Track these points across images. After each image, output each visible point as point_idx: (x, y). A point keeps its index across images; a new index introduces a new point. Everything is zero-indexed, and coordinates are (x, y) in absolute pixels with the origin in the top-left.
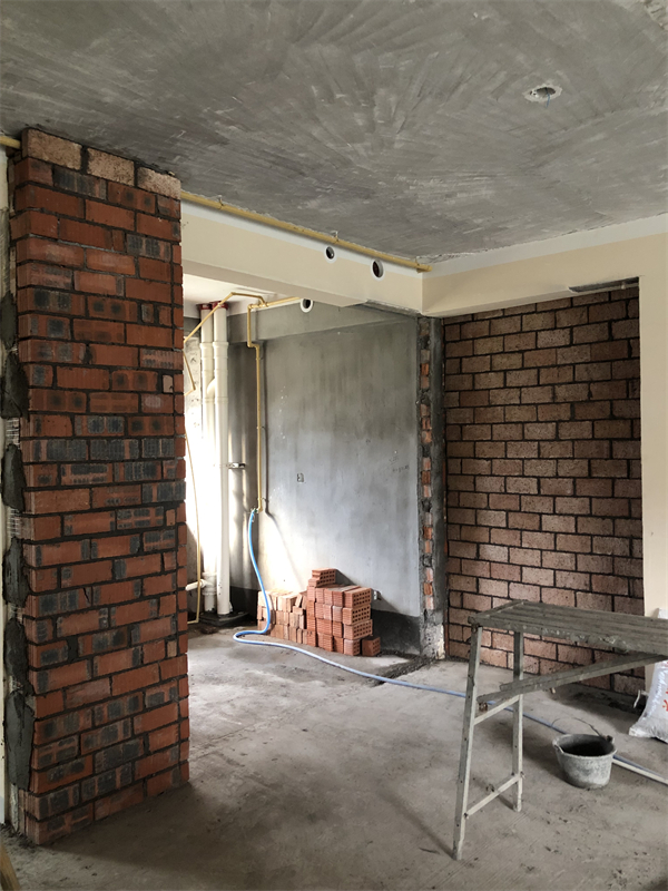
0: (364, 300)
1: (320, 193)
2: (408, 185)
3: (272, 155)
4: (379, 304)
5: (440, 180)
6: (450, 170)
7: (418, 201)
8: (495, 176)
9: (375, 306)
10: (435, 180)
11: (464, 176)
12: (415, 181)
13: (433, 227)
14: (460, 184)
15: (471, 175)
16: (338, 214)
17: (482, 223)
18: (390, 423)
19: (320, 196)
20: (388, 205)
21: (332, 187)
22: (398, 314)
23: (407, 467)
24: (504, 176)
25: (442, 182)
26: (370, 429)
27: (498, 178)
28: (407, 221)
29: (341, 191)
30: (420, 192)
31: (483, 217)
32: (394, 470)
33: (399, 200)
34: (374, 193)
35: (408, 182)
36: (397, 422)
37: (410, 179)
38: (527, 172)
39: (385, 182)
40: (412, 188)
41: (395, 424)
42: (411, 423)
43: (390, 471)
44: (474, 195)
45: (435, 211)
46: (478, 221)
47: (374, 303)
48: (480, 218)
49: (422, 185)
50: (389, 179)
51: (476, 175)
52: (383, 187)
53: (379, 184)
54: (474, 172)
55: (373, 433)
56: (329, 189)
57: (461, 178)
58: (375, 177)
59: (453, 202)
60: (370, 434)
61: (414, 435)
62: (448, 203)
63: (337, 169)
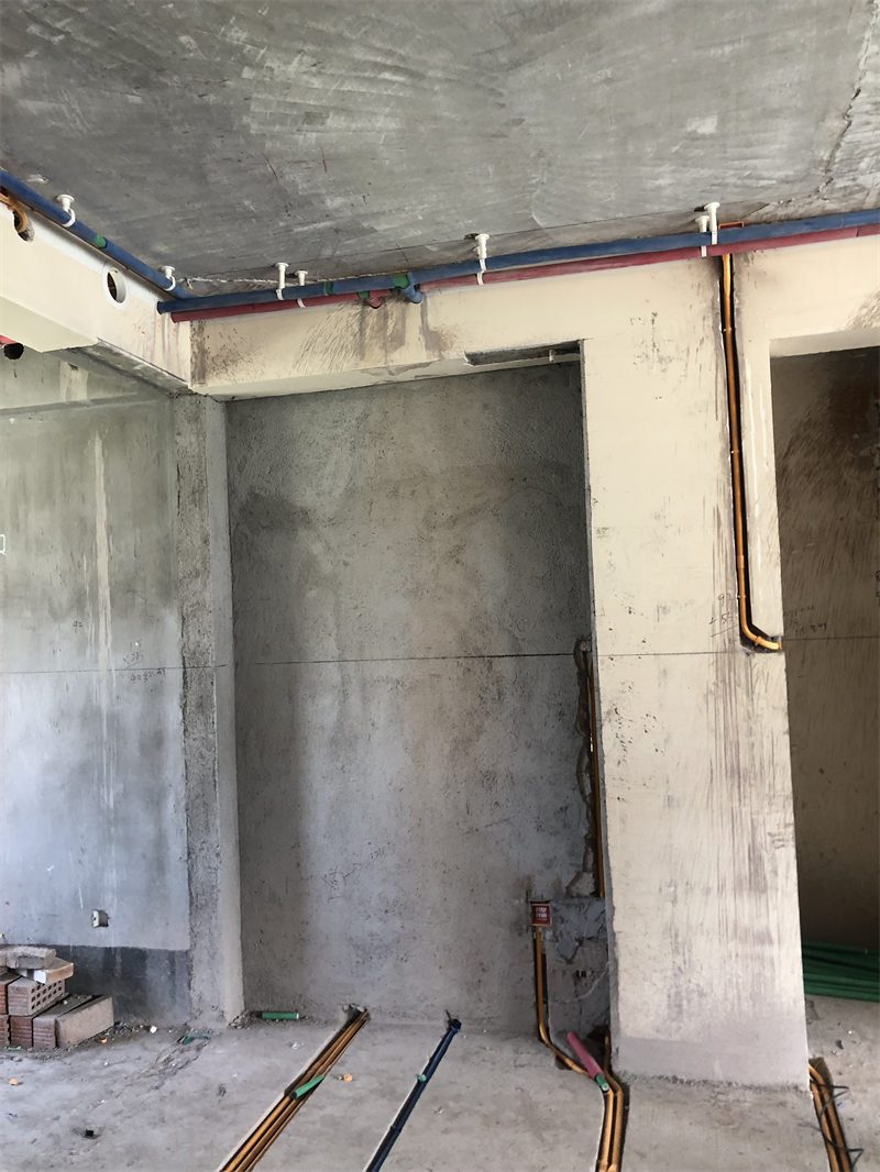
0: (88, 339)
4: (118, 354)
5: (315, 61)
6: (347, 34)
7: (246, 119)
8: (421, 77)
9: (109, 358)
10: (305, 58)
11: (365, 62)
12: (262, 51)
13: (246, 203)
14: (347, 87)
15: (379, 59)
16: (60, 125)
17: (337, 210)
18: (125, 590)
19: (32, 54)
20: (179, 117)
21: (68, 24)
22: (146, 382)
23: (160, 671)
24: (439, 81)
25: (314, 69)
26: (82, 601)
27: (425, 84)
28: (201, 177)
29: (87, 45)
30: (258, 92)
31: (347, 194)
32: (133, 678)
33: (207, 108)
34: (160, 71)
35: (245, 51)
36: (139, 589)
37: (253, 43)
38: (482, 81)
39: (197, 38)
40: (247, 73)
41: (134, 592)
42: (169, 588)
43: (126, 680)
44: (360, 125)
45: (267, 158)
46: (333, 203)
47: (109, 350)
48: (340, 195)
49: (272, 70)
50: (209, 31)
51: (389, 62)
52: (186, 56)
53: (181, 44)
54: (390, 54)
55: (88, 608)
56: (60, 32)
57: (358, 66)
58: (179, 16)
59: (312, 137)
60: (81, 612)
61: (176, 611)
62: (300, 138)
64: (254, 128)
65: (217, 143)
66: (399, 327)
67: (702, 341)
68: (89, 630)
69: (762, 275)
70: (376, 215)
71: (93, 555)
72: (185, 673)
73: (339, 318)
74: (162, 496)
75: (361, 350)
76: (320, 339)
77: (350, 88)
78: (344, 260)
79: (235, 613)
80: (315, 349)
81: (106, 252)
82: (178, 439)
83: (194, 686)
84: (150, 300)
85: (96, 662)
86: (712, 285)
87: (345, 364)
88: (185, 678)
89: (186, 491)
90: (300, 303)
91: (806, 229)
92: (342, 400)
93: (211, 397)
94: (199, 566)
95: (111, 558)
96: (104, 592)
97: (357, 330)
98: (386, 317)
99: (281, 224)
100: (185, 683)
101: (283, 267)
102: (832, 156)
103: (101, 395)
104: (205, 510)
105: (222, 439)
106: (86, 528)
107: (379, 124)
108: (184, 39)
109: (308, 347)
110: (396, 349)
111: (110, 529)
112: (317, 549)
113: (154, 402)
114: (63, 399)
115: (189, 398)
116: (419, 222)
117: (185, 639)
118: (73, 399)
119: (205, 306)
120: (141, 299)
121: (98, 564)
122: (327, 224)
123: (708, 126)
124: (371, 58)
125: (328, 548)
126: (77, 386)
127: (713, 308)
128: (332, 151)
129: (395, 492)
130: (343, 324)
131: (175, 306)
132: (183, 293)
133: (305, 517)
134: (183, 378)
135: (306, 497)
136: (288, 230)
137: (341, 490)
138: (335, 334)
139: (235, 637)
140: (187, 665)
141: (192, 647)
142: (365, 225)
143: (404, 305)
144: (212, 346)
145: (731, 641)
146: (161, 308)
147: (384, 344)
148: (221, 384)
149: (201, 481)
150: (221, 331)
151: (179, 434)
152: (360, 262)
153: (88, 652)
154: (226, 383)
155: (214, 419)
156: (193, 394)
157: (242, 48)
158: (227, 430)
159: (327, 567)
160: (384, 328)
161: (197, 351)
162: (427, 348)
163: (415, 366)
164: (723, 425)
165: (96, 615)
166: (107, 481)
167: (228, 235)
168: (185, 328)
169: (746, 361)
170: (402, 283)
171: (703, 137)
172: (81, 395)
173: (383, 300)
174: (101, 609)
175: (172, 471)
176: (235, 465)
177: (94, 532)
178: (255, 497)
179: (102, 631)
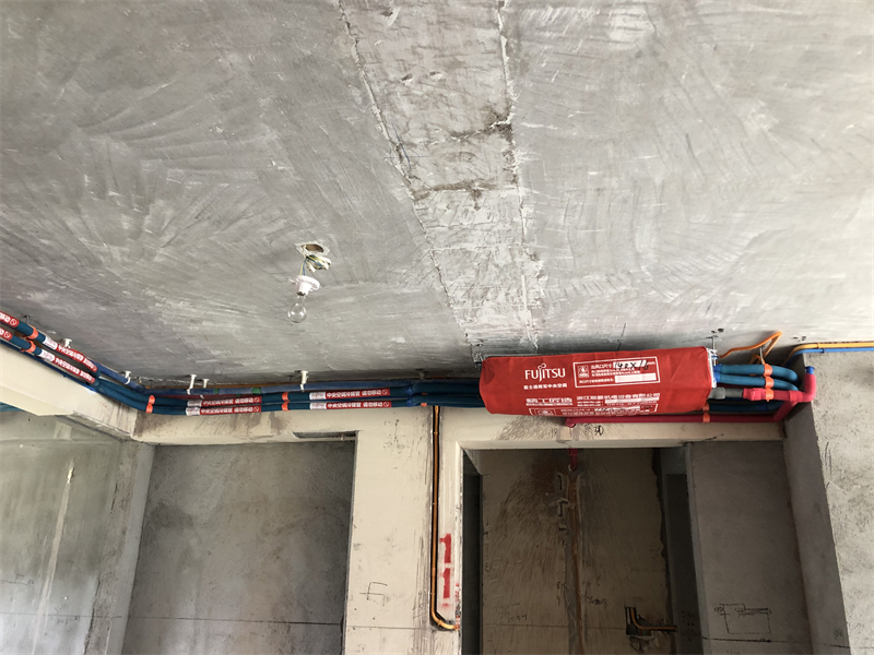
0: (68, 412)
1: (51, 287)
2: (156, 301)
4: (86, 419)
5: (191, 303)
6: (204, 297)
7: (161, 319)
8: (246, 312)
9: (78, 420)
10: (186, 302)
11: (216, 306)
12: (164, 299)
13: (167, 349)
15: (222, 305)
16: (65, 314)
17: (218, 355)
18: (67, 560)
19: (50, 291)
20: (126, 316)
21: (68, 283)
22: (105, 433)
23: (77, 618)
24: (256, 314)
25: (191, 306)
26: (38, 565)
27: (249, 315)
28: (141, 337)
29: (78, 290)
30: (165, 311)
31: (222, 350)
32: (58, 622)
33: (140, 314)
34: (115, 301)
35: (156, 298)
36: (76, 560)
37: (159, 296)
39: (131, 292)
40: (158, 305)
41: (72, 562)
42: (95, 561)
43: (53, 623)
44: (220, 326)
45: (175, 334)
46: (215, 353)
47: (80, 417)
48: (218, 350)
49: (170, 305)
50: (137, 291)
51: (228, 307)
52: (127, 297)
53: (123, 293)
54: (228, 304)
55: (40, 572)
56: (64, 285)
57: (213, 307)
58: (122, 286)
59: (197, 328)
60: (35, 573)
61: (95, 578)
62: (191, 328)
63: (82, 266)
64: (165, 323)
65: (147, 326)
67: (421, 438)
68: (37, 586)
70: (241, 359)
71: (52, 535)
72: (92, 620)
74: (103, 501)
75: (235, 425)
77: (211, 313)
78: (228, 376)
79: (135, 581)
82: (121, 467)
83: (96, 630)
85: (37, 609)
87: (224, 432)
88: (91, 624)
89: (119, 499)
90: (202, 397)
92: (223, 451)
93: (146, 443)
94: (116, 548)
95: (62, 539)
96: (53, 561)
99: (189, 359)
100: (91, 627)
101: (193, 377)
103: (76, 437)
104: (128, 512)
105: (149, 468)
106: (51, 517)
108: (125, 292)
110: (254, 426)
111: (66, 520)
112: (193, 542)
113: (110, 443)
114: (56, 438)
115: (131, 443)
116: (266, 364)
117: (97, 597)
118: (61, 438)
121: (54, 542)
122: (214, 361)
124: (218, 305)
125: (201, 542)
126: (66, 433)
127: (428, 421)
128: (209, 334)
129: (247, 510)
132: (135, 385)
133: (189, 521)
134: (128, 432)
135: (193, 508)
137: (214, 506)
139: (132, 597)
140: (95, 615)
141: (101, 603)
142: (236, 362)
145: (424, 622)
147: (248, 423)
148: (152, 437)
149: (129, 494)
151: (122, 464)
153: (34, 601)
155: (145, 458)
156: (133, 441)
158: (154, 463)
159: (197, 555)
161: (140, 416)
162: (272, 429)
163: (264, 437)
164: (430, 487)
165: (44, 579)
167: (160, 361)
169: (444, 452)
171: (401, 343)
172: (67, 436)
174: (48, 572)
175: (112, 486)
176: (154, 485)
177: (56, 520)
178: (162, 505)
179: (46, 587)
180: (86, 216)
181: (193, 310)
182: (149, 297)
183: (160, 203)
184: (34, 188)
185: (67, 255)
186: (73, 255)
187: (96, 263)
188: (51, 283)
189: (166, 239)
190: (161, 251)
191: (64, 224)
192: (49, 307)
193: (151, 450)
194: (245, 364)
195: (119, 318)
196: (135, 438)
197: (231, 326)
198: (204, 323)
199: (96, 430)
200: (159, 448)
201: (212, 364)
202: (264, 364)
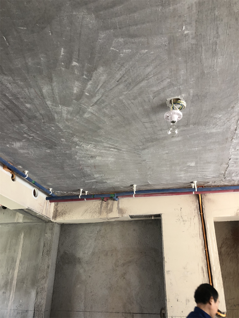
0: (25, 207)
1: (25, 138)
2: (77, 145)
3: (10, 100)
4: (32, 211)
5: (94, 145)
6: (103, 141)
7: (76, 157)
8: (121, 150)
9: (30, 212)
10: (92, 145)
11: (107, 147)
12: (81, 143)
13: (74, 175)
14: (102, 151)
15: (110, 146)
16: (28, 155)
17: (97, 177)
18: (21, 281)
19: (24, 140)
20: (59, 155)
21: (34, 135)
22: (40, 218)
23: (27, 311)
24: (125, 151)
25: (94, 147)
26: (7, 285)
27: (121, 152)
28: (62, 168)
29: (38, 139)
30: (80, 151)
31: (100, 174)
32: (18, 313)
33: (66, 154)
34: (56, 146)
35: (77, 143)
36: (25, 282)
37: (79, 141)
38: (135, 152)
39: (66, 139)
40: (77, 147)
41: (24, 283)
42: (34, 282)
43: (15, 314)
44: (104, 159)
45: (80, 165)
46: (96, 176)
47: (30, 210)
48: (98, 174)
49: (83, 147)
50: (69, 138)
51: (113, 147)
52: (63, 143)
53: (61, 140)
54: (113, 145)
55: (8, 288)
56: (32, 136)
57: (105, 147)
58: (62, 135)
59: (92, 161)
60: (6, 289)
61: (35, 290)
62: (89, 161)
63: (44, 123)
64: (78, 158)
65: (68, 161)
66: (111, 207)
67: (194, 216)
68: (7, 294)
69: (209, 200)
70: (107, 179)
71: (14, 269)
72: (34, 313)
73: (96, 203)
74: (38, 252)
75: (100, 212)
76: (89, 209)
77: (103, 151)
78: (98, 189)
79: (53, 291)
80: (88, 212)
81: (35, 184)
82: (46, 235)
84: (45, 196)
85: (7, 306)
86: (196, 201)
87: (96, 216)
88: (34, 314)
89: (45, 251)
90: (85, 199)
91: (220, 189)
92: (94, 226)
93: (57, 223)
94: (45, 275)
95: (19, 271)
96: (15, 282)
97: (100, 207)
98: (108, 204)
99: (82, 180)
100: (34, 316)
101: (81, 190)
102: (225, 172)
103: (26, 221)
104: (50, 257)
105: (58, 235)
106: (13, 260)
107: (109, 159)
108: (62, 139)
109: (86, 211)
110: (110, 213)
111: (21, 261)
112: (81, 271)
113: (41, 224)
114: (16, 221)
115: (51, 223)
116: (118, 181)
117: (36, 300)
118: (18, 222)
119: (59, 199)
120: (42, 196)
121: (15, 273)
122: (94, 180)
123: (193, 164)
124: (108, 146)
125: (85, 271)
126: (20, 218)
127: (197, 208)
128: (97, 164)
129: (107, 255)
130: (96, 205)
131: (51, 198)
132: (53, 195)
133: (79, 261)
134: (50, 218)
135: (80, 254)
136: (84, 181)
137: (90, 253)
138: (94, 208)
139: (52, 300)
140: (35, 310)
141: (38, 304)
142: (104, 181)
143: (113, 201)
144: (59, 209)
146: (47, 199)
147: (107, 211)
148: (60, 220)
149: (50, 248)
150: (62, 205)
151: (46, 233)
152: (102, 190)
153: (6, 302)
154: (62, 220)
155: (57, 229)
156: (52, 222)
157: (77, 142)
158: (60, 233)
159: (84, 277)
160: (107, 207)
161: (55, 210)
162: (119, 213)
163: (115, 218)
164: (202, 241)
165: (10, 291)
166: (23, 246)
167: (68, 182)
168: (53, 204)
169: (207, 223)
170: (113, 196)
171: (192, 167)
172: (21, 221)
173: (107, 200)
174: (12, 288)
175: (42, 244)
176: (61, 243)
177: (16, 262)
178: (65, 253)
179: (11, 295)
180: (54, 84)
181: (94, 150)
182: (74, 142)
183: (101, 69)
184: (30, 62)
185: (38, 114)
186: (41, 114)
187: (51, 119)
188: (25, 135)
189: (95, 100)
190: (90, 109)
191: (41, 91)
192: (22, 151)
193: (59, 226)
194: (108, 182)
195: (55, 157)
196: (53, 220)
197: (110, 159)
198: (97, 158)
199: (36, 217)
200: (63, 226)
201: (93, 183)
202: (118, 182)
